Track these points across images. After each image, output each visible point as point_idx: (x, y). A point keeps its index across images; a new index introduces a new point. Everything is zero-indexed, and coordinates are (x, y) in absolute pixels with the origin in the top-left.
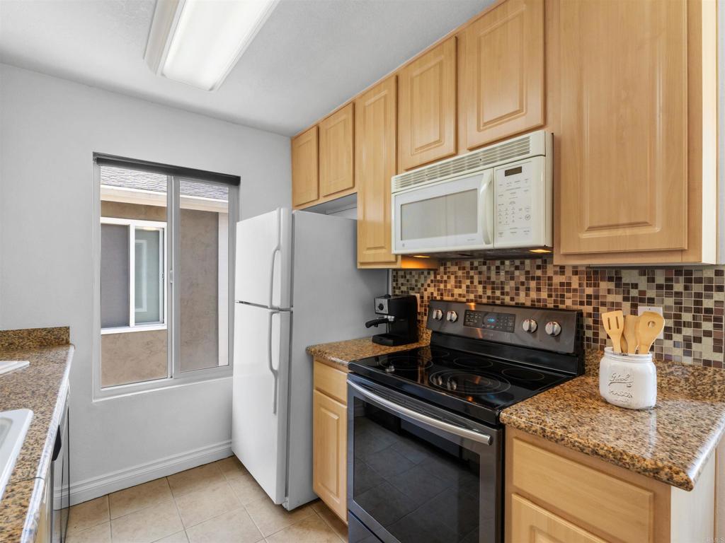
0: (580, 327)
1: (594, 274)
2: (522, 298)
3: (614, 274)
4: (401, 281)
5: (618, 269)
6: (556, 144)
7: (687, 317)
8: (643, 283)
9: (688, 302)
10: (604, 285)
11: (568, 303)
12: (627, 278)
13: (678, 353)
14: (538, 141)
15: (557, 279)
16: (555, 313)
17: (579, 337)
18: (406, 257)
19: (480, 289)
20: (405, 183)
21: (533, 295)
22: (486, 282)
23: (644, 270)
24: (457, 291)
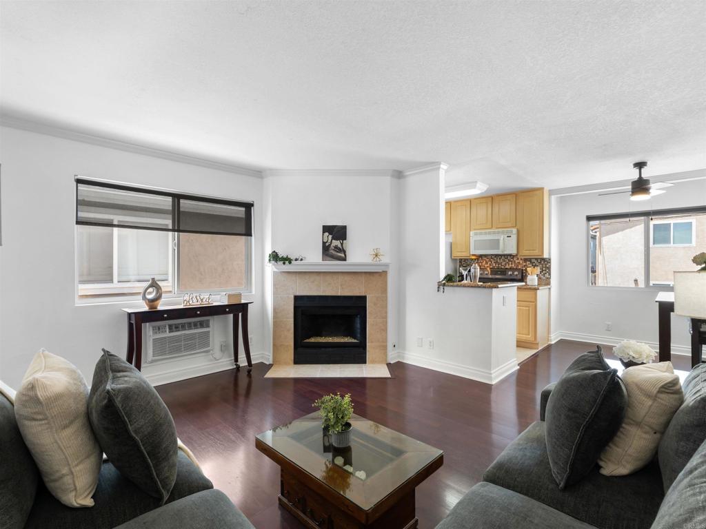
0: (522, 273)
1: (526, 260)
2: (507, 267)
3: (530, 260)
4: (463, 263)
5: (531, 259)
6: (518, 231)
7: (544, 269)
8: (536, 262)
9: (544, 266)
10: (528, 263)
11: (520, 267)
12: (533, 261)
13: (542, 277)
14: (515, 231)
15: (517, 261)
16: (516, 270)
17: (522, 276)
18: (473, 255)
19: (494, 265)
20: (476, 234)
21: (510, 266)
22: (496, 263)
23: (536, 259)
24: (486, 266)
